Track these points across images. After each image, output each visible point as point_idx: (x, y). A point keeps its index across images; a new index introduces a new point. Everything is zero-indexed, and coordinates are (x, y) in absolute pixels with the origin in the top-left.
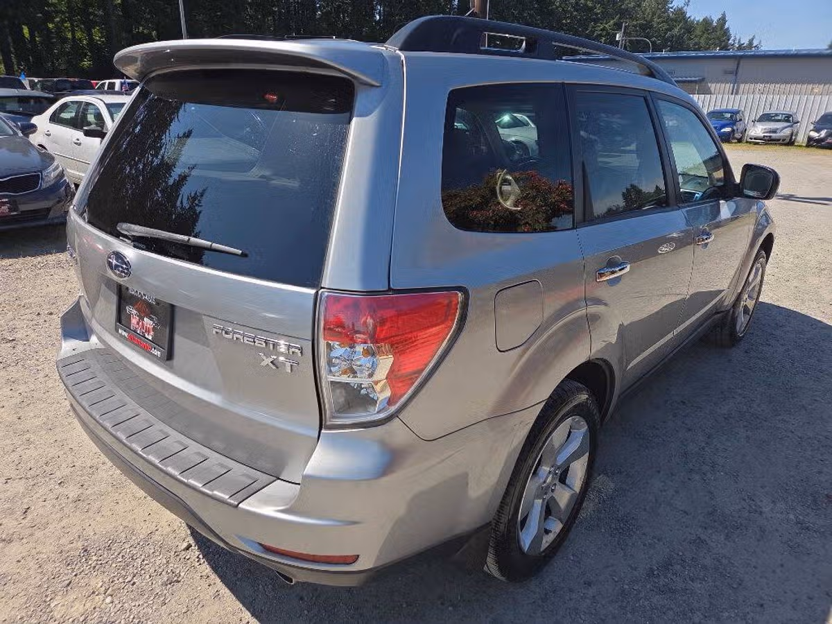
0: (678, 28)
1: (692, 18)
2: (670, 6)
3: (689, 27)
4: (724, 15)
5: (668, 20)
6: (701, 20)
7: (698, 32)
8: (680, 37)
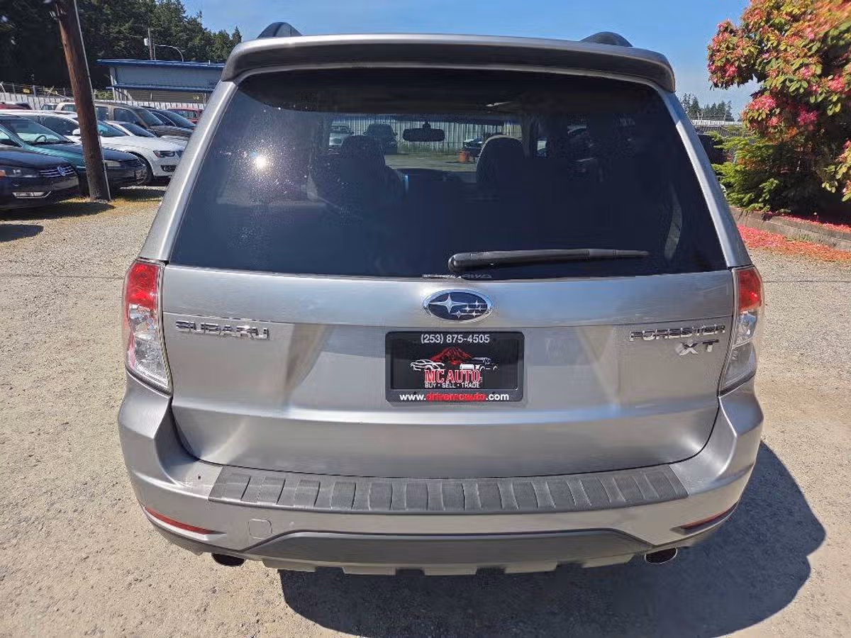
0: (198, 38)
1: (208, 30)
2: (184, 15)
3: (208, 39)
4: (237, 30)
5: (185, 29)
6: (217, 33)
7: (217, 45)
8: (203, 48)
